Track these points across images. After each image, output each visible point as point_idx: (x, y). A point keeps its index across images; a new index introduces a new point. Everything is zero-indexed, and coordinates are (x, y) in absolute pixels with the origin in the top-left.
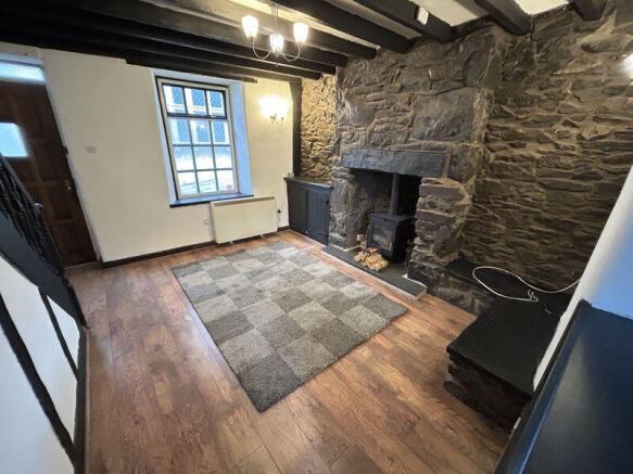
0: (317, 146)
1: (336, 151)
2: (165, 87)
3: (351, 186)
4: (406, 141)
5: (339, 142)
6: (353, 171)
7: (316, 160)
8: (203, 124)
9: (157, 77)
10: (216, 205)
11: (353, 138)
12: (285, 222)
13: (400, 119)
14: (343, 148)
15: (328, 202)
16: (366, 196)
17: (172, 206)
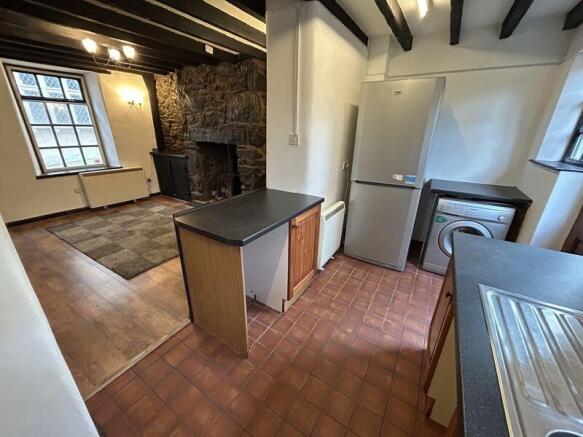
0: (175, 126)
1: (185, 130)
2: (14, 73)
3: (200, 155)
4: (225, 123)
5: (186, 122)
6: (199, 144)
7: (175, 137)
8: (62, 107)
9: (5, 65)
10: (85, 175)
11: (194, 120)
12: (156, 189)
13: (219, 108)
14: (190, 127)
15: (186, 168)
16: (214, 162)
17: (38, 178)
